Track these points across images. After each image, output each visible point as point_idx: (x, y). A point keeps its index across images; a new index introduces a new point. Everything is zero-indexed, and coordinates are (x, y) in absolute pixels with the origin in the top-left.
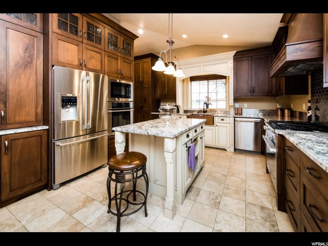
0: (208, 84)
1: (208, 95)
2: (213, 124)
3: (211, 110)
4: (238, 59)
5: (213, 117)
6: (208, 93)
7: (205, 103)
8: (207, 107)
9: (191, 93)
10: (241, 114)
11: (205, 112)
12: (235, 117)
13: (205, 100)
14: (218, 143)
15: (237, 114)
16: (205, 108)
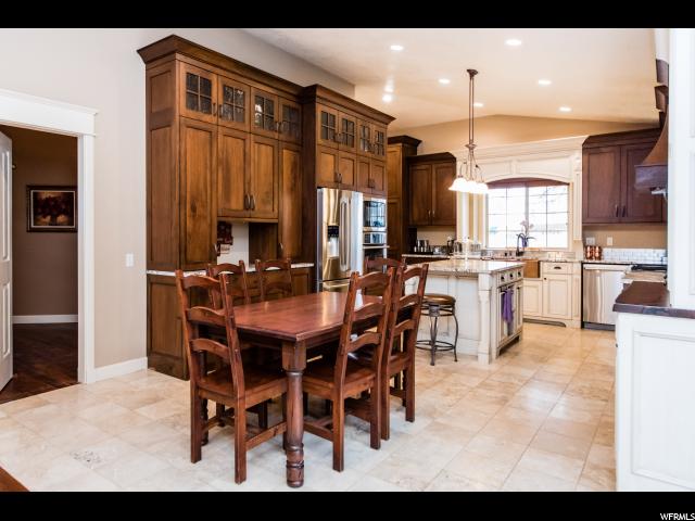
0: (527, 196)
1: (527, 218)
2: (539, 276)
3: (533, 251)
4: (592, 151)
5: (539, 263)
6: (527, 213)
7: (519, 236)
8: (525, 244)
9: (487, 214)
10: (600, 258)
11: (519, 254)
12: (583, 263)
13: (520, 229)
14: (549, 311)
15: (591, 258)
16: (521, 246)
